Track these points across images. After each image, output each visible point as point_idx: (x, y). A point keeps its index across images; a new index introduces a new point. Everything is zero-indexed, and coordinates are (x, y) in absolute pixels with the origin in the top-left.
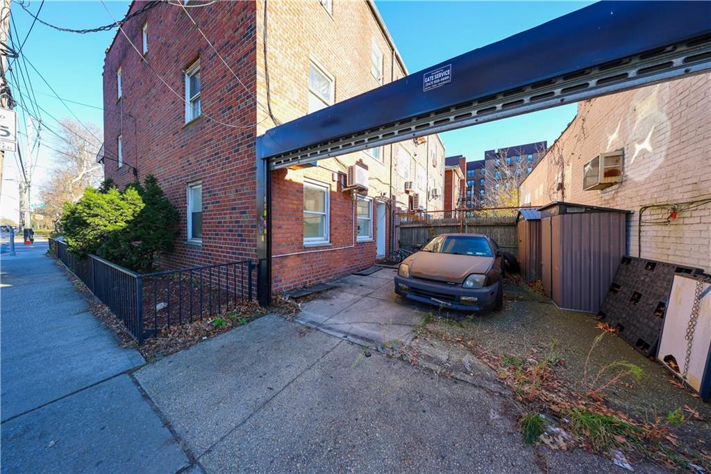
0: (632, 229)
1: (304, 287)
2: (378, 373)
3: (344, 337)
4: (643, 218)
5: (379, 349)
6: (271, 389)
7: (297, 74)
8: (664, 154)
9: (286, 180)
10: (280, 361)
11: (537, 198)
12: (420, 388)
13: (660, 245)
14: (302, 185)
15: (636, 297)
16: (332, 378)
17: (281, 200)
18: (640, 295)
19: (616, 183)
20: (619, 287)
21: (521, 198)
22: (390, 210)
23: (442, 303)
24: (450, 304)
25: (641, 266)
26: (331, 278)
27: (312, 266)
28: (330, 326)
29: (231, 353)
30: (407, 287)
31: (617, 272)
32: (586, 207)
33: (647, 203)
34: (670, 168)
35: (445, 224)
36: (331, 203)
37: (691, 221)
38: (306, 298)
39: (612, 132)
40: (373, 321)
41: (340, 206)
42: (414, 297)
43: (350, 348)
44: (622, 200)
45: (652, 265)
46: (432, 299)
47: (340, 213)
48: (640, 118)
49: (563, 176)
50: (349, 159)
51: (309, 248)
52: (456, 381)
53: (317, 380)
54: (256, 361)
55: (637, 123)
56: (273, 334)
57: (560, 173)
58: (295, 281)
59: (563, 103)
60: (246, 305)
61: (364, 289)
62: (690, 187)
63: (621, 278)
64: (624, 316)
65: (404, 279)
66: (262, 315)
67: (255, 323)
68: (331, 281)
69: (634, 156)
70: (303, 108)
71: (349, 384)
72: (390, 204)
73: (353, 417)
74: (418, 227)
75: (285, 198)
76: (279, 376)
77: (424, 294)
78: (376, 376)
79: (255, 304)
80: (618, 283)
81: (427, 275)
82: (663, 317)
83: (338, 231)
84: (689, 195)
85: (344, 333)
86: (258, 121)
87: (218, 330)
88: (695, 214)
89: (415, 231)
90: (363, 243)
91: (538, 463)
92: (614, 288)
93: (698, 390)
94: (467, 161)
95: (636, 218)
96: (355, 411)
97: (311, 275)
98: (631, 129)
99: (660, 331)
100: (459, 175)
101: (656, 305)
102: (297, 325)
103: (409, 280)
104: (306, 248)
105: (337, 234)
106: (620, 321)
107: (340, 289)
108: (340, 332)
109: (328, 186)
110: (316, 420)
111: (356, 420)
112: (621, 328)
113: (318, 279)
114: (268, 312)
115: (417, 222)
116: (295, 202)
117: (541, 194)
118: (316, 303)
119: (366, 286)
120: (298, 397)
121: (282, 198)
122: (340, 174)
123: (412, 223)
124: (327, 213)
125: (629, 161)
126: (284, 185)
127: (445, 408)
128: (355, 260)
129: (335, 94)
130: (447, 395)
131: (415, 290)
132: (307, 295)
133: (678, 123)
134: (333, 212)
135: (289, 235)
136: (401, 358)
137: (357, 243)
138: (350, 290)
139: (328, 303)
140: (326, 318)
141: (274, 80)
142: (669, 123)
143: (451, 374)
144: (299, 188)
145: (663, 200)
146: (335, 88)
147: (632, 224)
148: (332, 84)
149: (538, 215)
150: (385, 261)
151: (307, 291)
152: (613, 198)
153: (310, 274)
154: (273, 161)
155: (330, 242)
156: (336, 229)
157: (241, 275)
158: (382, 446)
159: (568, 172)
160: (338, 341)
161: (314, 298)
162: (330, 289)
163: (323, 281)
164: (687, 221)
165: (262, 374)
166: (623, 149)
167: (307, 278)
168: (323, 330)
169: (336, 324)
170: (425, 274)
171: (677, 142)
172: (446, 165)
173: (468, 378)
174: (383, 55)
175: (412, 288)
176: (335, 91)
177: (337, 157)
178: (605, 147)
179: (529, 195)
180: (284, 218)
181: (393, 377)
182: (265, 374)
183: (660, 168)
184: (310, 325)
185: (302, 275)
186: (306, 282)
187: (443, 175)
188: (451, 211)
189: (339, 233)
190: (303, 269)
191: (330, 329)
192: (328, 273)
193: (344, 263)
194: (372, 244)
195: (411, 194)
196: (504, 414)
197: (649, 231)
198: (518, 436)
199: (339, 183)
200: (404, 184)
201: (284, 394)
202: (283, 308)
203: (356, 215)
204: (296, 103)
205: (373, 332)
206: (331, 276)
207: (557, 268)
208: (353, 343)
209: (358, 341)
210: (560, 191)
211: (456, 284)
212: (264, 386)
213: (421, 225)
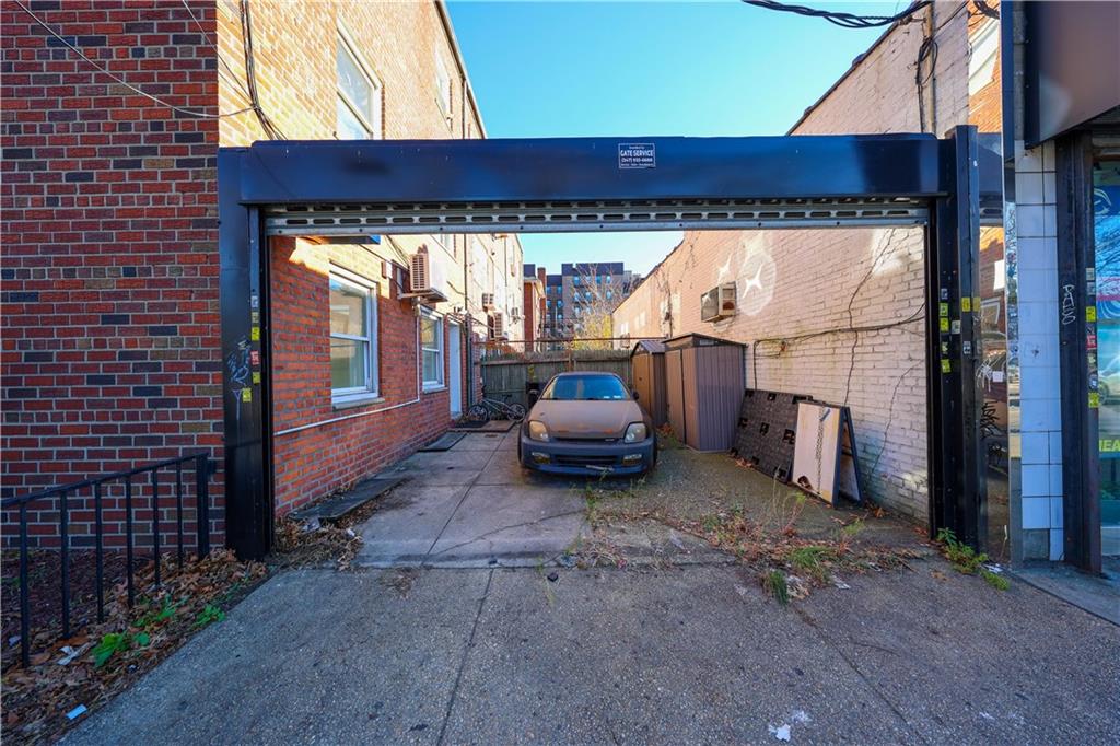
0: (747, 362)
1: (336, 493)
2: (587, 599)
3: (490, 563)
4: (757, 352)
5: (563, 562)
6: (421, 727)
7: (313, 42)
8: (772, 292)
9: (293, 264)
10: (395, 660)
11: (637, 327)
12: (653, 594)
13: (774, 377)
14: (327, 278)
15: (764, 429)
16: (525, 640)
17: (283, 304)
18: (767, 426)
19: (731, 316)
20: (746, 420)
21: (615, 328)
22: (467, 337)
23: (603, 470)
24: (611, 469)
25: (764, 398)
26: (384, 464)
27: (348, 446)
28: (449, 553)
29: (227, 706)
30: (546, 456)
31: (743, 406)
32: (715, 339)
33: (759, 338)
34: (777, 306)
35: (548, 360)
36: (379, 318)
37: (797, 354)
38: (359, 515)
39: (723, 265)
40: (516, 522)
41: (394, 326)
42: (559, 470)
43: (516, 577)
44: (735, 332)
45: (773, 395)
46: (588, 466)
47: (396, 340)
48: (749, 256)
49: (670, 306)
50: (409, 243)
51: (344, 411)
52: (682, 567)
53: (503, 658)
54: (329, 691)
55: (747, 259)
56: (327, 612)
57: (667, 301)
58: (316, 485)
59: (760, 227)
60: (194, 572)
61: (461, 473)
62: (794, 325)
63: (748, 412)
64: (757, 448)
65: (541, 444)
66: (258, 581)
67: (254, 604)
68: (384, 470)
69: (746, 291)
70: (325, 118)
71: (561, 638)
72: (466, 326)
73: (609, 685)
74: (510, 365)
75: (293, 303)
76: (416, 694)
77: (575, 462)
78: (588, 604)
79: (222, 562)
80: (744, 416)
81: (577, 433)
82: (792, 442)
83: (393, 374)
84: (793, 331)
85: (487, 556)
86: (222, 110)
87: (121, 669)
88: (800, 347)
89: (505, 371)
90: (433, 393)
91: (804, 620)
92: (742, 422)
93: (831, 501)
94: (547, 273)
95: (750, 351)
96: (604, 673)
97: (349, 466)
98: (741, 265)
99: (792, 457)
100: (540, 291)
101: (783, 433)
102: (375, 573)
103: (551, 445)
104: (336, 411)
105: (392, 379)
106: (755, 454)
107: (414, 482)
108: (476, 557)
109: (374, 285)
110: (559, 727)
111: (616, 686)
112: (756, 460)
113: (360, 472)
114: (272, 568)
115: (507, 356)
116: (313, 312)
117: (643, 324)
118: (384, 520)
119: (459, 468)
120: (493, 709)
121: (283, 301)
122: (395, 266)
123: (501, 358)
124: (372, 337)
125: (741, 296)
126: (289, 272)
127: (698, 607)
128: (420, 426)
129: (383, 116)
130: (687, 590)
131: (560, 459)
132: (357, 508)
133: (781, 266)
134: (384, 337)
135: (302, 383)
136: (600, 565)
137: (423, 394)
138: (434, 481)
139: (410, 513)
140: (429, 542)
141: (262, 30)
142: (774, 264)
143: (669, 562)
144: (320, 284)
145: (773, 335)
146: (383, 104)
147: (747, 357)
148: (377, 95)
149: (662, 348)
150: (463, 421)
151: (355, 500)
152: (727, 331)
153: (344, 464)
154: (279, 215)
155: (381, 395)
156: (390, 369)
157: (150, 497)
158: (676, 701)
159: (676, 301)
160: (486, 575)
161: (375, 511)
162: (395, 487)
163: (370, 474)
164: (793, 354)
165: (371, 710)
166: (734, 283)
167: (341, 474)
168: (440, 565)
169: (457, 546)
170: (573, 432)
171: (781, 283)
172: (525, 275)
173: (690, 559)
174: (451, 80)
175: (557, 456)
176: (383, 110)
177: (391, 236)
178: (716, 279)
179: (627, 324)
180: (291, 346)
181: (613, 595)
182: (378, 706)
183: (769, 305)
184: (406, 564)
185: (331, 469)
186: (339, 483)
187: (522, 288)
188: (532, 342)
189: (395, 377)
190: (331, 455)
191: (452, 558)
192: (379, 455)
193: (404, 433)
194: (444, 394)
195: (490, 313)
196: (746, 585)
197: (763, 364)
198: (773, 602)
199: (393, 282)
200: (481, 297)
201: (459, 720)
202: (315, 547)
203: (421, 344)
204: (310, 102)
205: (531, 539)
206: (383, 461)
207: (692, 407)
208: (513, 568)
209: (520, 562)
210: (668, 322)
211: (617, 440)
212: (397, 731)
213: (515, 361)
